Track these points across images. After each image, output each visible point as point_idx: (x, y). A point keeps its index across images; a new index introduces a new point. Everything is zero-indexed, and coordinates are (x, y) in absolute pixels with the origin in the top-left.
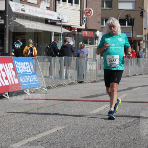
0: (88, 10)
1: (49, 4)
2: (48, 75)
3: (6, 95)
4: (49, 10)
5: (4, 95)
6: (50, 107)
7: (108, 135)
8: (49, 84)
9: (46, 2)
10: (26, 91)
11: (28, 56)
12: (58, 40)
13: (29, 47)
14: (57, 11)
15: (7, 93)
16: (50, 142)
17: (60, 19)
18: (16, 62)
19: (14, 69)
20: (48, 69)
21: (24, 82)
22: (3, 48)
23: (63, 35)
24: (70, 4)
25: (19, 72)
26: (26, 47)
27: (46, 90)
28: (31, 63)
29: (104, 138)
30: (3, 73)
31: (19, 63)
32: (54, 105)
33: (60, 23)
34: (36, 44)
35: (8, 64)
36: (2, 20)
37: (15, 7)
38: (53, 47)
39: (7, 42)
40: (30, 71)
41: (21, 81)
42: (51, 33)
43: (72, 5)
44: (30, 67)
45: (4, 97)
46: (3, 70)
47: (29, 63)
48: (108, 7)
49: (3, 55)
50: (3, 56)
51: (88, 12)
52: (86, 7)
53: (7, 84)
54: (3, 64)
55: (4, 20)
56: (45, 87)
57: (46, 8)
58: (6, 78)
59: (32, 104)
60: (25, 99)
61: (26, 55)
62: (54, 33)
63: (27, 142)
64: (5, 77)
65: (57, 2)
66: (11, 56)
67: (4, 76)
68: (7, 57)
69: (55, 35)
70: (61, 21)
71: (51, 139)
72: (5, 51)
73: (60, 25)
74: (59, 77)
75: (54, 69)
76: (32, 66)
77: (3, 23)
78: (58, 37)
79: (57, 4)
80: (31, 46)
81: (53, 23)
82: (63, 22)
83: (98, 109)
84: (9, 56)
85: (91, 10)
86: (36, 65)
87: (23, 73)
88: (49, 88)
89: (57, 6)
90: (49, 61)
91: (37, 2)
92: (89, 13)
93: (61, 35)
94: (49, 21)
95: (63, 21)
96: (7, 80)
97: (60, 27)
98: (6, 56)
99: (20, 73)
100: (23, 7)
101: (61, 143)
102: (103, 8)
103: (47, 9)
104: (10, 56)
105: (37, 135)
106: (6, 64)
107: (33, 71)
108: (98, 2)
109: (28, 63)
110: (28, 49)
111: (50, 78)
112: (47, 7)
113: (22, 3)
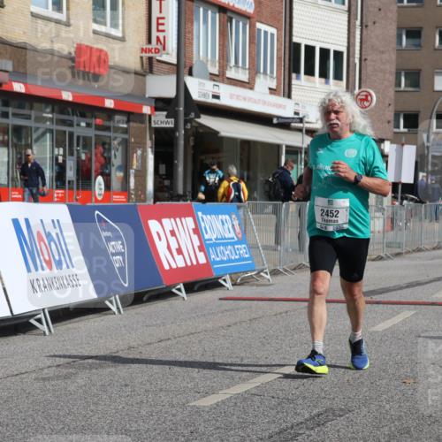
0: (365, 93)
1: (275, 80)
2: (272, 243)
3: (179, 290)
4: (274, 94)
5: (174, 290)
6: (278, 316)
7: (412, 381)
8: (275, 265)
9: (268, 78)
10: (225, 280)
11: (232, 201)
12: (292, 163)
13: (232, 183)
14: (293, 96)
15: (181, 286)
16: (281, 396)
17: (301, 116)
18: (200, 214)
19: (197, 231)
20: (273, 229)
21: (218, 259)
22: (172, 183)
23: (306, 153)
24: (323, 80)
25: (206, 237)
26: (225, 184)
27: (268, 277)
28: (234, 216)
29: (403, 387)
30: (172, 240)
31: (208, 216)
32: (287, 312)
33: (300, 125)
34: (245, 174)
35: (183, 219)
36: (169, 120)
37: (199, 89)
38: (281, 181)
39: (180, 169)
40: (232, 235)
41: (213, 257)
42: (278, 147)
43: (327, 83)
44: (233, 226)
45: (175, 295)
46: (173, 233)
47: (231, 218)
48: (411, 86)
49: (171, 198)
50: (172, 201)
51: (364, 97)
52: (360, 88)
53: (181, 264)
54: (172, 220)
55: (173, 120)
56: (267, 270)
57: (268, 91)
58: (180, 251)
59: (237, 309)
60: (220, 299)
61: (224, 199)
62: (287, 146)
63: (228, 396)
64: (177, 250)
65: (294, 75)
66: (189, 202)
67: (174, 246)
68: (181, 203)
69: (287, 152)
70: (301, 120)
71: (282, 390)
72: (177, 191)
73: (300, 130)
74: (298, 248)
75: (286, 229)
76: (236, 223)
77: (172, 126)
78: (294, 157)
79: (294, 82)
80: (234, 179)
81: (284, 125)
82: (307, 122)
83: (389, 321)
84: (184, 201)
85: (370, 94)
86: (245, 220)
87: (217, 239)
88: (275, 273)
89: (293, 86)
90: (276, 212)
91: (247, 76)
92: (366, 100)
93: (301, 153)
94: (275, 121)
95: (306, 119)
96: (181, 256)
97: (300, 134)
98: (178, 201)
99: (211, 240)
100: (216, 90)
101: (305, 398)
102: (398, 89)
103: (271, 93)
104: (187, 201)
105: (251, 381)
106: (178, 220)
107: (240, 236)
108: (387, 76)
109: (227, 217)
110: (229, 186)
111: (276, 250)
112: (270, 89)
113: (214, 80)
